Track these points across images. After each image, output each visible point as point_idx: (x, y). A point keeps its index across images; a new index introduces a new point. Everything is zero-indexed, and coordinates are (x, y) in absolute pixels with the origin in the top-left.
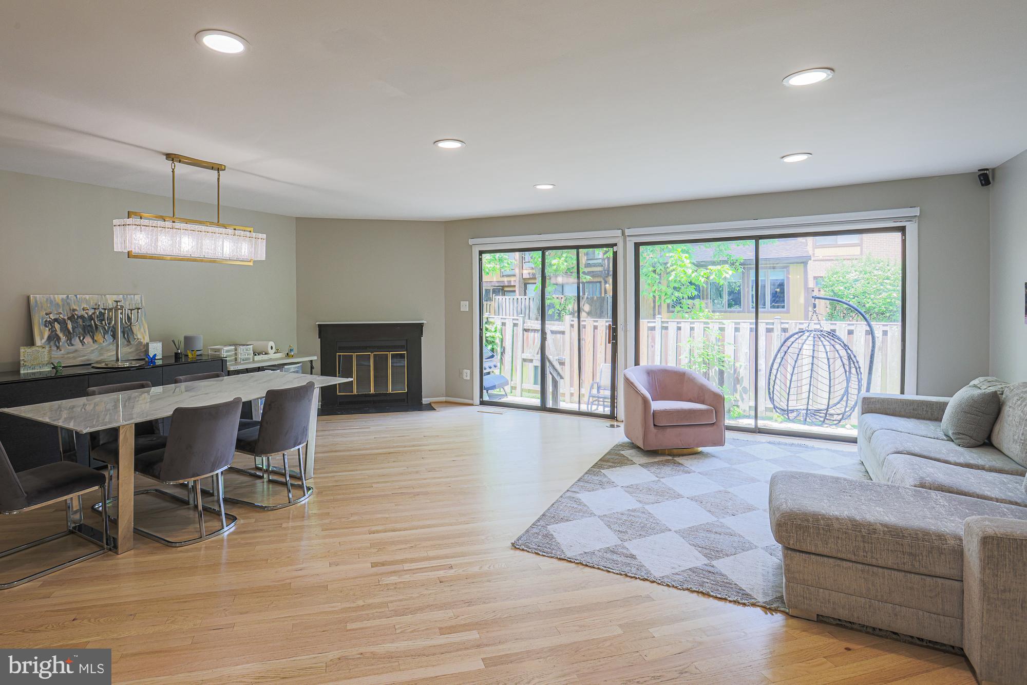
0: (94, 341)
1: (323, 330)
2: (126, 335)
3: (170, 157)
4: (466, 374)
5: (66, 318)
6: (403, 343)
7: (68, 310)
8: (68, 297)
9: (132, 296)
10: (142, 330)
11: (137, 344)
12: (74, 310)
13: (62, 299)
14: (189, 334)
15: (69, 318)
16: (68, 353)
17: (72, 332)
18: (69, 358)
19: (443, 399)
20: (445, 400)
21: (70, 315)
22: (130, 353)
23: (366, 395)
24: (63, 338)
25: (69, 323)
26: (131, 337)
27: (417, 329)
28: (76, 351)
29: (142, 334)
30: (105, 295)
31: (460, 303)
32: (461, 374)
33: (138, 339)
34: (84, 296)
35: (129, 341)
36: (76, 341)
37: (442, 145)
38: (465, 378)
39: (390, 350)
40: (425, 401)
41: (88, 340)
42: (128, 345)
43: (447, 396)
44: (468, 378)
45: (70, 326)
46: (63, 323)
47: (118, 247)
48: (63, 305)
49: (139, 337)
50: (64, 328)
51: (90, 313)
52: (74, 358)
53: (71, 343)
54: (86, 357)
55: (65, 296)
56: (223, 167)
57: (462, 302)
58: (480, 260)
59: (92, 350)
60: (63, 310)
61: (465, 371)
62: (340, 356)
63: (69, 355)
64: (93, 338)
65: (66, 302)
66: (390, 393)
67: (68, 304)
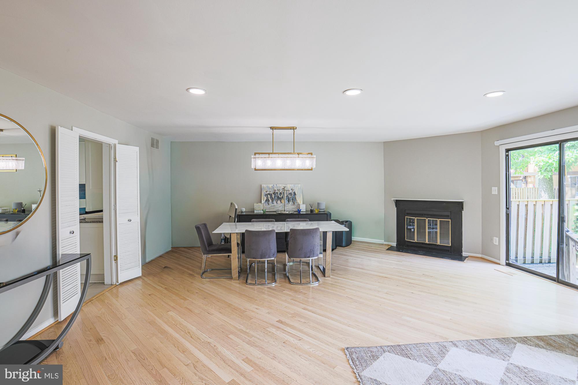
0: (281, 202)
1: (398, 203)
2: (293, 201)
3: (272, 128)
4: (496, 240)
5: (272, 193)
6: (448, 214)
7: (273, 190)
8: (274, 185)
9: (297, 185)
10: (300, 199)
11: (297, 205)
12: (275, 190)
13: (272, 186)
14: (319, 202)
15: (273, 193)
16: (272, 206)
17: (273, 198)
18: (271, 208)
19: (480, 256)
20: (481, 257)
21: (273, 192)
22: (295, 208)
23: (422, 243)
24: (270, 201)
25: (273, 195)
26: (295, 201)
27: (460, 205)
28: (274, 206)
29: (299, 200)
30: (287, 184)
31: (491, 188)
32: (492, 240)
33: (298, 203)
34: (279, 185)
35: (294, 203)
36: (275, 202)
37: (348, 93)
38: (495, 243)
39: (439, 217)
40: (464, 254)
41: (279, 202)
42: (293, 205)
43: (482, 254)
44: (497, 244)
45: (273, 197)
46: (271, 195)
47: (253, 167)
48: (272, 188)
49: (299, 202)
50: (271, 197)
51: (281, 192)
52: (274, 208)
53: (273, 203)
54: (277, 209)
55: (272, 185)
56: (295, 128)
57: (493, 188)
58: (507, 156)
59: (280, 206)
60: (272, 190)
61: (495, 238)
62: (407, 218)
63: (272, 207)
64: (281, 201)
65: (273, 187)
66: (438, 245)
67: (273, 188)
